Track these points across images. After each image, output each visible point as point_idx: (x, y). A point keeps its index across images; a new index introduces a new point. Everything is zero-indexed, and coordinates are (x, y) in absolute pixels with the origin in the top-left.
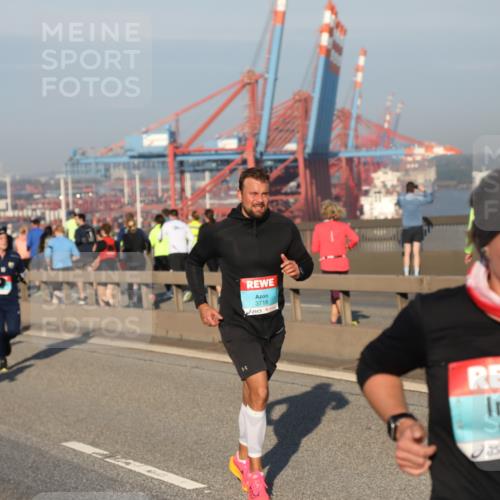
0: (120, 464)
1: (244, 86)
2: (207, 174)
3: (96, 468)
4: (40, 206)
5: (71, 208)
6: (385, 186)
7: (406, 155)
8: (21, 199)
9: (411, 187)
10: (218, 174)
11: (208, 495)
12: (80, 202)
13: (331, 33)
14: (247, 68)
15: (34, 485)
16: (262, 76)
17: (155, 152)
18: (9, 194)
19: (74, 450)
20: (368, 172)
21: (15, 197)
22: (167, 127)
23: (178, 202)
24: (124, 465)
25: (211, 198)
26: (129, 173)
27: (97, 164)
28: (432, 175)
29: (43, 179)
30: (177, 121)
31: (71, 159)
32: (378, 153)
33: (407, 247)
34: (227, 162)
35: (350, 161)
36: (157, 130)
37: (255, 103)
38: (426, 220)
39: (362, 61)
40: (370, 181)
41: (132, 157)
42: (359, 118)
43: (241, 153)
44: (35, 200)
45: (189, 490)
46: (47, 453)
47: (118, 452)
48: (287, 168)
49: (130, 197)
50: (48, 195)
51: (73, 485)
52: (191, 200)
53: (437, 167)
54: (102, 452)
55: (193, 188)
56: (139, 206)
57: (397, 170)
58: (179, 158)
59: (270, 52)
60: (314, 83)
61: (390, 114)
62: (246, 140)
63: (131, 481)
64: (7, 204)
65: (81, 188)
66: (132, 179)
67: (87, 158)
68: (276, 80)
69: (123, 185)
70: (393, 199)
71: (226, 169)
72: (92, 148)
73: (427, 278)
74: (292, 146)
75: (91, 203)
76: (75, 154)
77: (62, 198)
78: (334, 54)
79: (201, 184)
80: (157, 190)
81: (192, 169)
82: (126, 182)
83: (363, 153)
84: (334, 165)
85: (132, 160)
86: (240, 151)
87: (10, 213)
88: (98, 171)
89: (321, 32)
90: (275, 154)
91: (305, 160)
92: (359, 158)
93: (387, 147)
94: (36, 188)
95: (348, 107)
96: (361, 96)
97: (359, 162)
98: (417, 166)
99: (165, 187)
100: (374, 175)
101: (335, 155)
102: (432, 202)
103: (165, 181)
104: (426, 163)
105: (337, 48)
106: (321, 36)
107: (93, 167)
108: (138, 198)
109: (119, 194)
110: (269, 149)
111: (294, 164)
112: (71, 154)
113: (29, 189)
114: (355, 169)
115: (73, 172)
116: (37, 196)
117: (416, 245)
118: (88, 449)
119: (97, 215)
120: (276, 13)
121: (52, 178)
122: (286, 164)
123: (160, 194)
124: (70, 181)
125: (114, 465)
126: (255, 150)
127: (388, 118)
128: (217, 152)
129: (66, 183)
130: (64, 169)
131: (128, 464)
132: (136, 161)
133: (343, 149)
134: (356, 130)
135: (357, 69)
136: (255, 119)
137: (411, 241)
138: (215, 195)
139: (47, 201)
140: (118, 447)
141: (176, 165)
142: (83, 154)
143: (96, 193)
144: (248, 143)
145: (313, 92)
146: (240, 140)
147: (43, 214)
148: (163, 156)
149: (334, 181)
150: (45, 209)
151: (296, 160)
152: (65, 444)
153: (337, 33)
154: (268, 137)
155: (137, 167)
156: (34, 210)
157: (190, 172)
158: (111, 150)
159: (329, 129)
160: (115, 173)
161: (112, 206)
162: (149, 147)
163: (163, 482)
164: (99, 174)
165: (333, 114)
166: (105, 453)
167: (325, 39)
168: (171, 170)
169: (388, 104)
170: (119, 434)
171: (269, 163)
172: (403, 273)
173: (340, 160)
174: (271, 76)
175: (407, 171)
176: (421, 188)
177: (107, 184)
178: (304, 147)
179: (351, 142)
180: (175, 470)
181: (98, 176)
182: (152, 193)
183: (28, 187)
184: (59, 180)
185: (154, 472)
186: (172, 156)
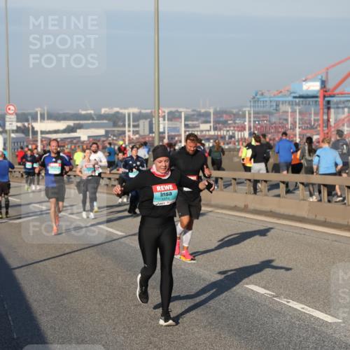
2: (346, 110)
3: (267, 303)
4: (232, 128)
5: (252, 130)
8: (220, 123)
11: (343, 327)
12: (259, 126)
15: (226, 311)
17: (311, 94)
18: (212, 120)
19: (253, 290)
21: (216, 122)
22: (320, 77)
23: (325, 129)
24: (286, 303)
25: (348, 127)
26: (292, 109)
27: (271, 101)
29: (235, 111)
30: (327, 73)
31: (254, 98)
36: (313, 79)
41: (295, 97)
44: (229, 124)
45: (330, 323)
47: (281, 294)
49: (291, 124)
50: (237, 122)
51: (252, 313)
52: (334, 127)
54: (271, 293)
55: (336, 120)
56: (298, 131)
58: (327, 99)
63: (290, 314)
64: (211, 127)
65: (259, 118)
66: (294, 112)
67: (265, 97)
69: (288, 116)
72: (269, 91)
75: (266, 127)
76: (256, 95)
77: (246, 123)
79: (342, 116)
80: (310, 120)
81: (335, 106)
82: (289, 114)
85: (295, 99)
87: (212, 133)
88: (271, 106)
94: (231, 116)
99: (316, 118)
103: (316, 114)
107: (268, 104)
108: (298, 126)
109: (285, 122)
112: (254, 95)
113: (225, 117)
115: (255, 107)
116: (230, 122)
118: (262, 291)
121: (240, 110)
123: (313, 123)
124: (252, 112)
125: (279, 303)
129: (250, 114)
130: (249, 104)
131: (288, 302)
132: (297, 100)
139: (237, 125)
140: (282, 291)
141: (325, 103)
142: (262, 94)
143: (270, 121)
147: (234, 134)
148: (316, 97)
150: (235, 130)
152: (247, 286)
155: (298, 104)
156: (228, 131)
157: (334, 108)
158: (281, 92)
160: (283, 108)
161: (280, 130)
162: (307, 90)
164: (272, 109)
166: (273, 294)
168: (321, 107)
170: (282, 282)
177: (277, 115)
180: (320, 309)
181: (272, 110)
182: (307, 122)
183: (224, 116)
184: (245, 111)
185: (306, 309)
186: (322, 97)
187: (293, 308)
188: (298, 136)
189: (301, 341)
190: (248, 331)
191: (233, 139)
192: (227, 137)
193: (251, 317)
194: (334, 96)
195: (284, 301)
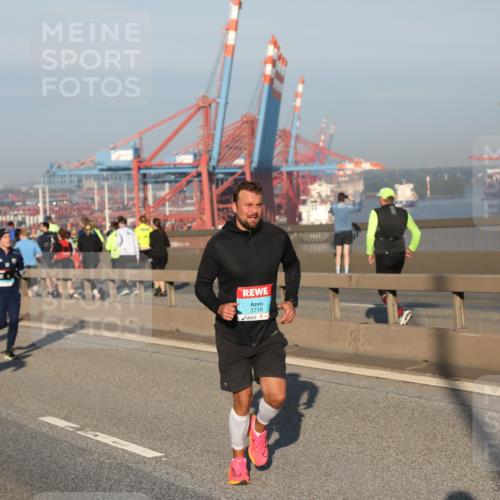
0: (90, 436)
1: (199, 109)
2: (167, 185)
3: (68, 440)
4: (21, 212)
5: (48, 213)
6: (320, 196)
7: (339, 170)
8: (4, 206)
9: (342, 197)
10: (176, 185)
11: (165, 462)
12: (57, 209)
13: (274, 65)
14: (202, 94)
16: (214, 101)
17: (121, 165)
19: (49, 424)
20: (305, 184)
22: (132, 144)
23: (142, 209)
24: (92, 437)
25: (170, 206)
26: (99, 185)
27: (71, 176)
28: (360, 187)
29: (24, 189)
30: (141, 139)
31: (48, 172)
32: (314, 167)
33: (339, 248)
34: (185, 175)
35: (290, 174)
36: (124, 147)
37: (208, 124)
38: (355, 225)
39: (300, 88)
40: (307, 192)
41: (102, 170)
42: (298, 137)
43: (197, 167)
44: (17, 206)
45: (149, 458)
46: (26, 426)
47: (87, 426)
48: (236, 180)
49: (99, 204)
50: (28, 203)
51: (48, 454)
52: (153, 207)
53: (365, 180)
54: (73, 425)
55: (154, 197)
56: (107, 213)
57: (331, 183)
58: (142, 171)
59: (221, 80)
60: (260, 107)
61: (324, 134)
62: (200, 155)
63: (99, 450)
65: (56, 197)
66: (101, 189)
67: (62, 170)
68: (226, 103)
69: (94, 194)
70: (327, 207)
71: (184, 180)
72: (67, 162)
73: (355, 276)
74: (240, 162)
75: (66, 210)
77: (40, 205)
78: (276, 82)
79: (162, 194)
80: (123, 199)
81: (153, 180)
82: (96, 192)
83: (301, 168)
84: (276, 178)
85: (102, 173)
86: (195, 165)
88: (71, 182)
89: (266, 63)
90: (225, 168)
91: (251, 173)
92: (298, 172)
93: (322, 163)
94: (18, 196)
95: (288, 128)
96: (299, 119)
97: (298, 176)
98: (347, 179)
99: (130, 196)
100: (311, 187)
101: (277, 169)
102: (359, 210)
103: (130, 191)
104: (356, 177)
105: (279, 77)
106: (265, 67)
107: (67, 179)
108: (107, 207)
109: (90, 201)
110: (220, 164)
111: (242, 177)
112: (48, 168)
113: (11, 197)
114: (295, 182)
115: (50, 183)
116: (18, 204)
117: (346, 247)
118: (61, 423)
119: (71, 220)
120: (226, 46)
121: (31, 188)
122: (236, 176)
123: (126, 203)
124: (47, 190)
125: (84, 437)
126: (208, 164)
127: (323, 137)
128: (175, 166)
129: (44, 192)
130: (42, 180)
131: (96, 436)
132: (105, 173)
133: (284, 164)
134: (295, 148)
135: (296, 96)
136: (209, 138)
137: (342, 244)
138: (174, 203)
139: (27, 208)
140: (87, 421)
141: (140, 177)
142: (59, 167)
143: (70, 201)
144: (203, 158)
145: (259, 114)
146: (195, 156)
147: (24, 219)
148: (129, 169)
149: (276, 191)
150: (25, 215)
151: (243, 174)
153: (279, 65)
154: (220, 154)
155: (106, 179)
156: (16, 215)
157: (152, 183)
158: (83, 164)
159: (272, 147)
160: (87, 184)
161: (84, 212)
162: (116, 161)
163: (126, 452)
164: (73, 184)
165: (275, 135)
166: (76, 426)
167: (269, 69)
168: (135, 181)
169: (323, 125)
170: (88, 410)
171: (221, 176)
172: (335, 271)
173: (281, 173)
174: (222, 101)
175: (339, 183)
176: (351, 198)
177: (79, 193)
178: (251, 162)
179: (291, 158)
180: (137, 441)
181: (72, 186)
182: (119, 201)
183: (10, 195)
184: (38, 189)
185: (119, 443)
186: (136, 169)
187: (102, 443)
188: (107, 219)
189: (111, 485)
190: (42, 477)
191: (23, 226)
192: (15, 224)
193: (47, 459)
194: (150, 168)
195: (90, 435)
